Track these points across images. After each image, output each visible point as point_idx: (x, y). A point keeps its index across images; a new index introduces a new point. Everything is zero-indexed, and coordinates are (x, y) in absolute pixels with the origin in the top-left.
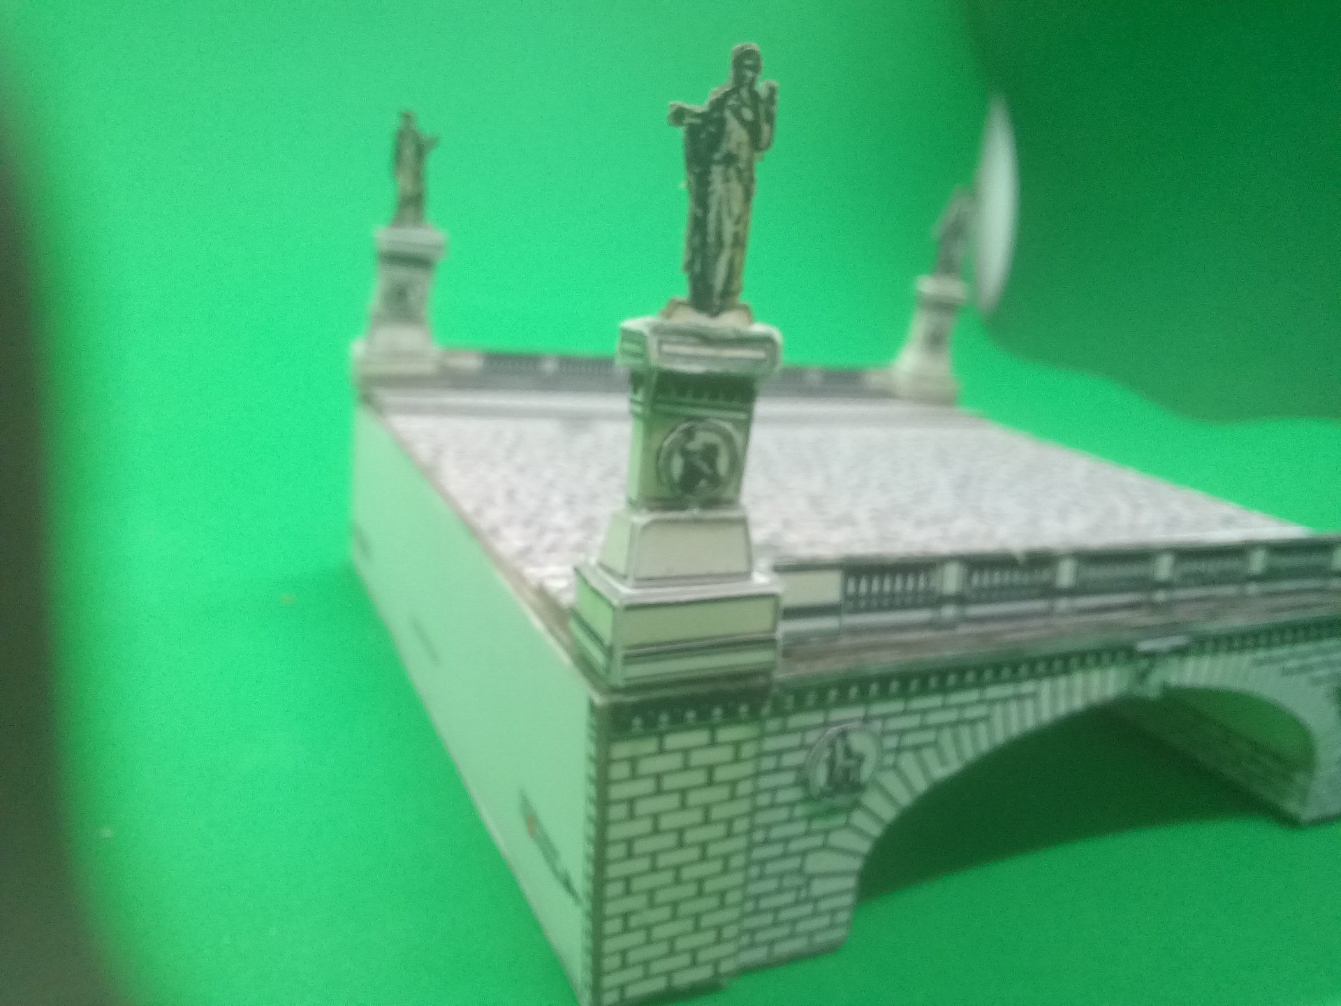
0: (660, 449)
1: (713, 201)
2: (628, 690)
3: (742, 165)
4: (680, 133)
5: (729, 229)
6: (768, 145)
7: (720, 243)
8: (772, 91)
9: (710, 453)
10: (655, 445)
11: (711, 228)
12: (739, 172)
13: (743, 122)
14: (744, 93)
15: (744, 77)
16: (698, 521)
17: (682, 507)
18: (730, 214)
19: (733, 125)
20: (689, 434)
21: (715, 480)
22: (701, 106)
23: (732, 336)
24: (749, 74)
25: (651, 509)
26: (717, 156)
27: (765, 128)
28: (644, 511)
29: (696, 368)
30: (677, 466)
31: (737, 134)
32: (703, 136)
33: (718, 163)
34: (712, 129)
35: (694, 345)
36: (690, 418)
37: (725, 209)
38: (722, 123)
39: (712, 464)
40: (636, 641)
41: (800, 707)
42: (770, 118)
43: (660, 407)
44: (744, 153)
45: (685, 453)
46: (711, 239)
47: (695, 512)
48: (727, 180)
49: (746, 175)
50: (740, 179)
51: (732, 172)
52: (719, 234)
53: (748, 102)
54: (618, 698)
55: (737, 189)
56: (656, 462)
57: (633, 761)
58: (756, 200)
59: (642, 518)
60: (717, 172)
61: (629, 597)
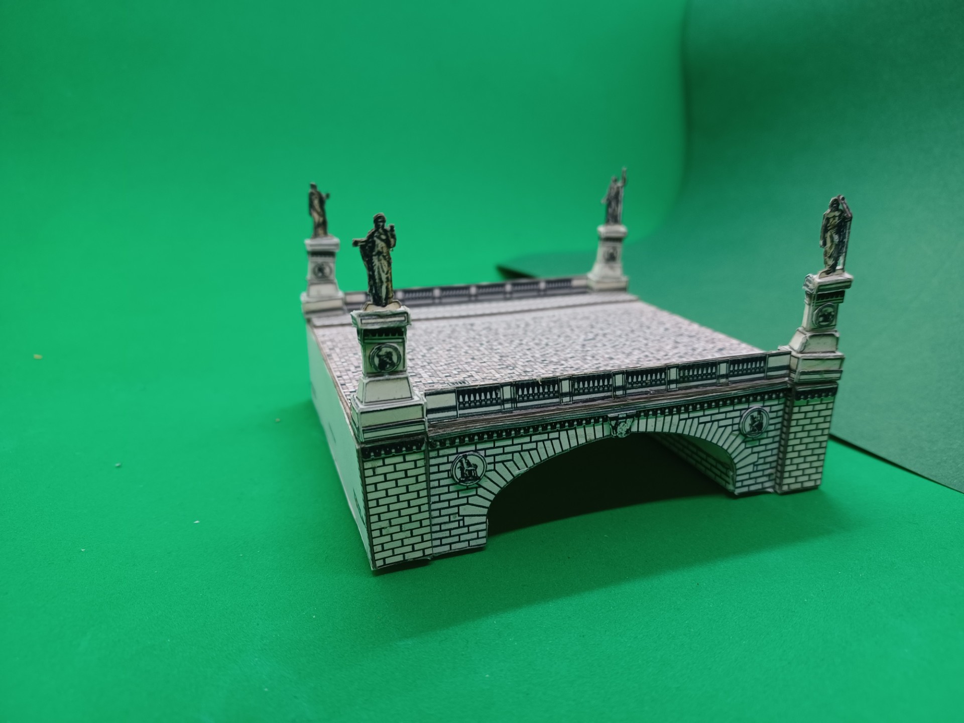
0: (370, 355)
1: (376, 268)
2: (366, 442)
3: (385, 254)
4: (358, 249)
5: (384, 277)
6: (394, 245)
7: (382, 282)
8: (392, 227)
9: (389, 355)
10: (368, 354)
11: (377, 277)
12: (384, 257)
13: (382, 240)
14: (381, 230)
15: (379, 225)
16: (388, 380)
17: (382, 375)
18: (383, 271)
19: (378, 241)
20: (379, 349)
21: (393, 364)
22: (364, 238)
23: (390, 314)
24: (381, 224)
25: (370, 377)
26: (374, 253)
27: (392, 240)
28: (367, 378)
29: (377, 327)
30: (377, 361)
31: (380, 245)
32: (367, 248)
33: (375, 255)
34: (370, 245)
35: (375, 319)
36: (379, 344)
37: (381, 270)
38: (374, 242)
39: (391, 359)
40: (367, 425)
41: (443, 446)
42: (394, 237)
43: (366, 341)
44: (385, 250)
45: (379, 356)
46: (377, 281)
47: (387, 377)
48: (379, 260)
49: (387, 257)
50: (385, 259)
51: (381, 257)
52: (380, 279)
53: (383, 233)
54: (363, 446)
55: (385, 263)
56: (369, 360)
57: (374, 469)
58: (393, 265)
59: (367, 380)
60: (375, 260)
61: (363, 409)
